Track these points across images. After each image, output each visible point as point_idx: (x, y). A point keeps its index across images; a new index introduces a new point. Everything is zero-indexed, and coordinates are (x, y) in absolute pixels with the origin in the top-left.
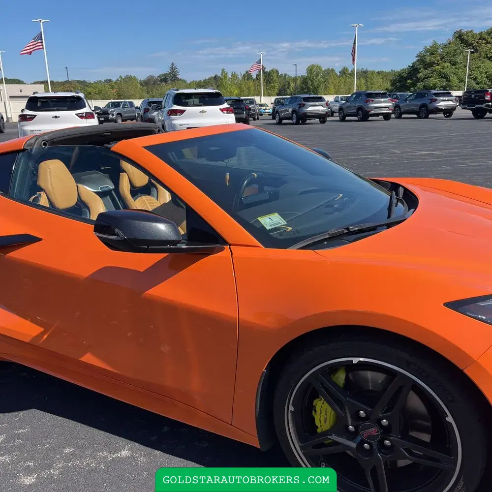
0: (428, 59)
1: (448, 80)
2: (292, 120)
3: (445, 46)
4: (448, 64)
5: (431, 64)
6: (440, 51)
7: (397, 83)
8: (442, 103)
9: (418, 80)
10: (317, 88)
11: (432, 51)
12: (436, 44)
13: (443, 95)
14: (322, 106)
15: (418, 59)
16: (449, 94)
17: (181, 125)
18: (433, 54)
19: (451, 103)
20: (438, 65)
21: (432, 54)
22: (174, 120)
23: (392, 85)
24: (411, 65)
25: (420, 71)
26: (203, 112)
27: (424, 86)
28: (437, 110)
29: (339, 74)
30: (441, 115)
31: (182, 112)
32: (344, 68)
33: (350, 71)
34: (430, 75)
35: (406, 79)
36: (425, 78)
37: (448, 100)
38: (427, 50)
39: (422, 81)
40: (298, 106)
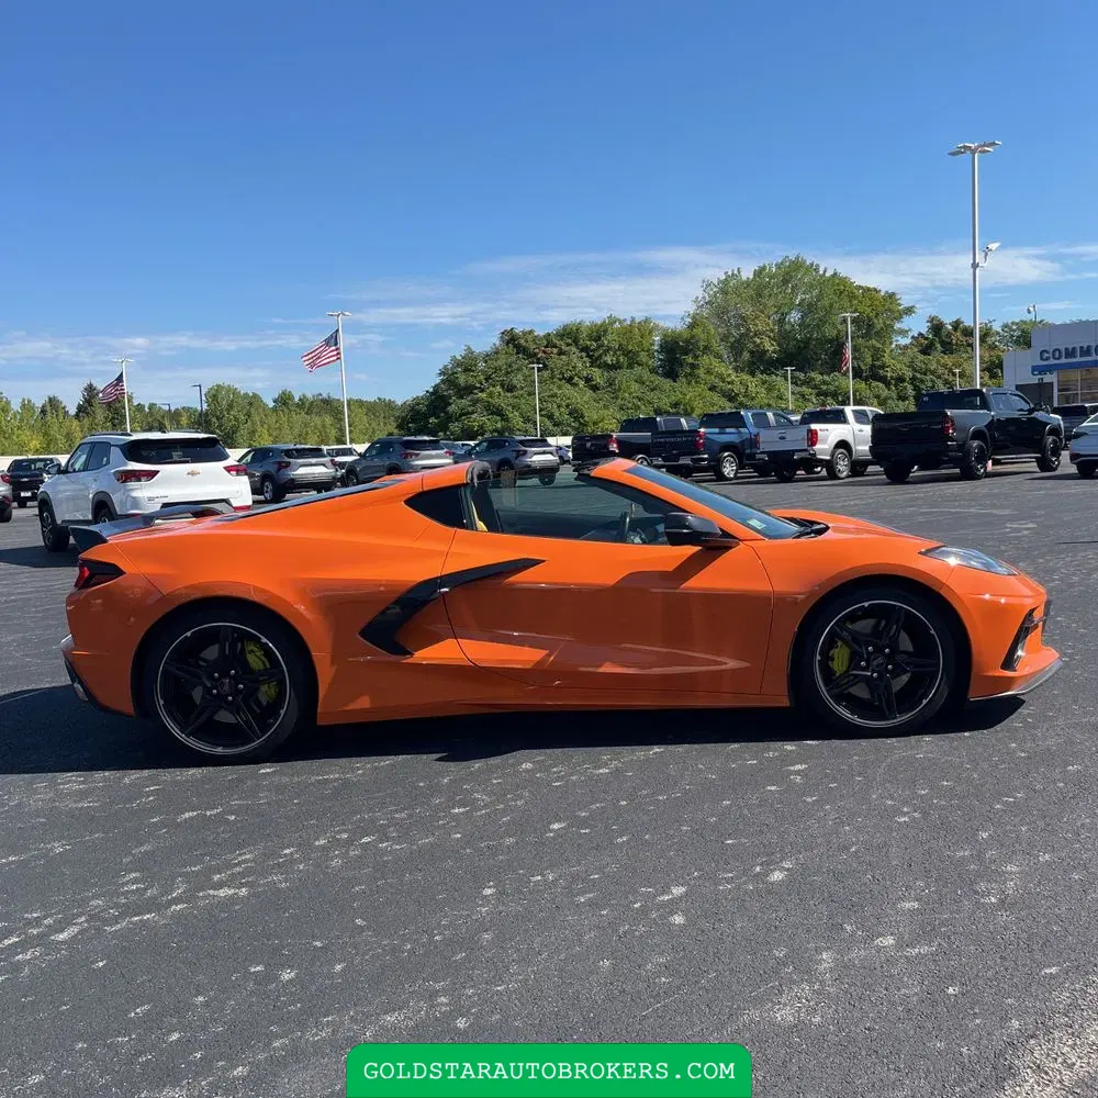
0: (462, 379)
1: (504, 418)
2: (263, 494)
3: (487, 357)
4: (498, 388)
5: (469, 389)
6: (481, 365)
7: (408, 423)
8: (536, 458)
9: (450, 418)
10: (233, 433)
11: (467, 364)
12: (472, 353)
13: (533, 443)
14: (324, 465)
15: (443, 380)
16: (543, 442)
17: (150, 499)
18: (470, 370)
19: (549, 457)
20: (482, 391)
21: (467, 370)
22: (132, 490)
23: (400, 427)
24: (431, 390)
25: (451, 401)
26: (192, 474)
27: (463, 430)
28: (531, 471)
29: (271, 405)
30: (535, 481)
31: (152, 474)
32: (284, 393)
33: (297, 399)
34: (470, 409)
35: (426, 417)
36: (461, 416)
37: (544, 453)
38: (459, 364)
39: (457, 420)
40: (276, 466)
